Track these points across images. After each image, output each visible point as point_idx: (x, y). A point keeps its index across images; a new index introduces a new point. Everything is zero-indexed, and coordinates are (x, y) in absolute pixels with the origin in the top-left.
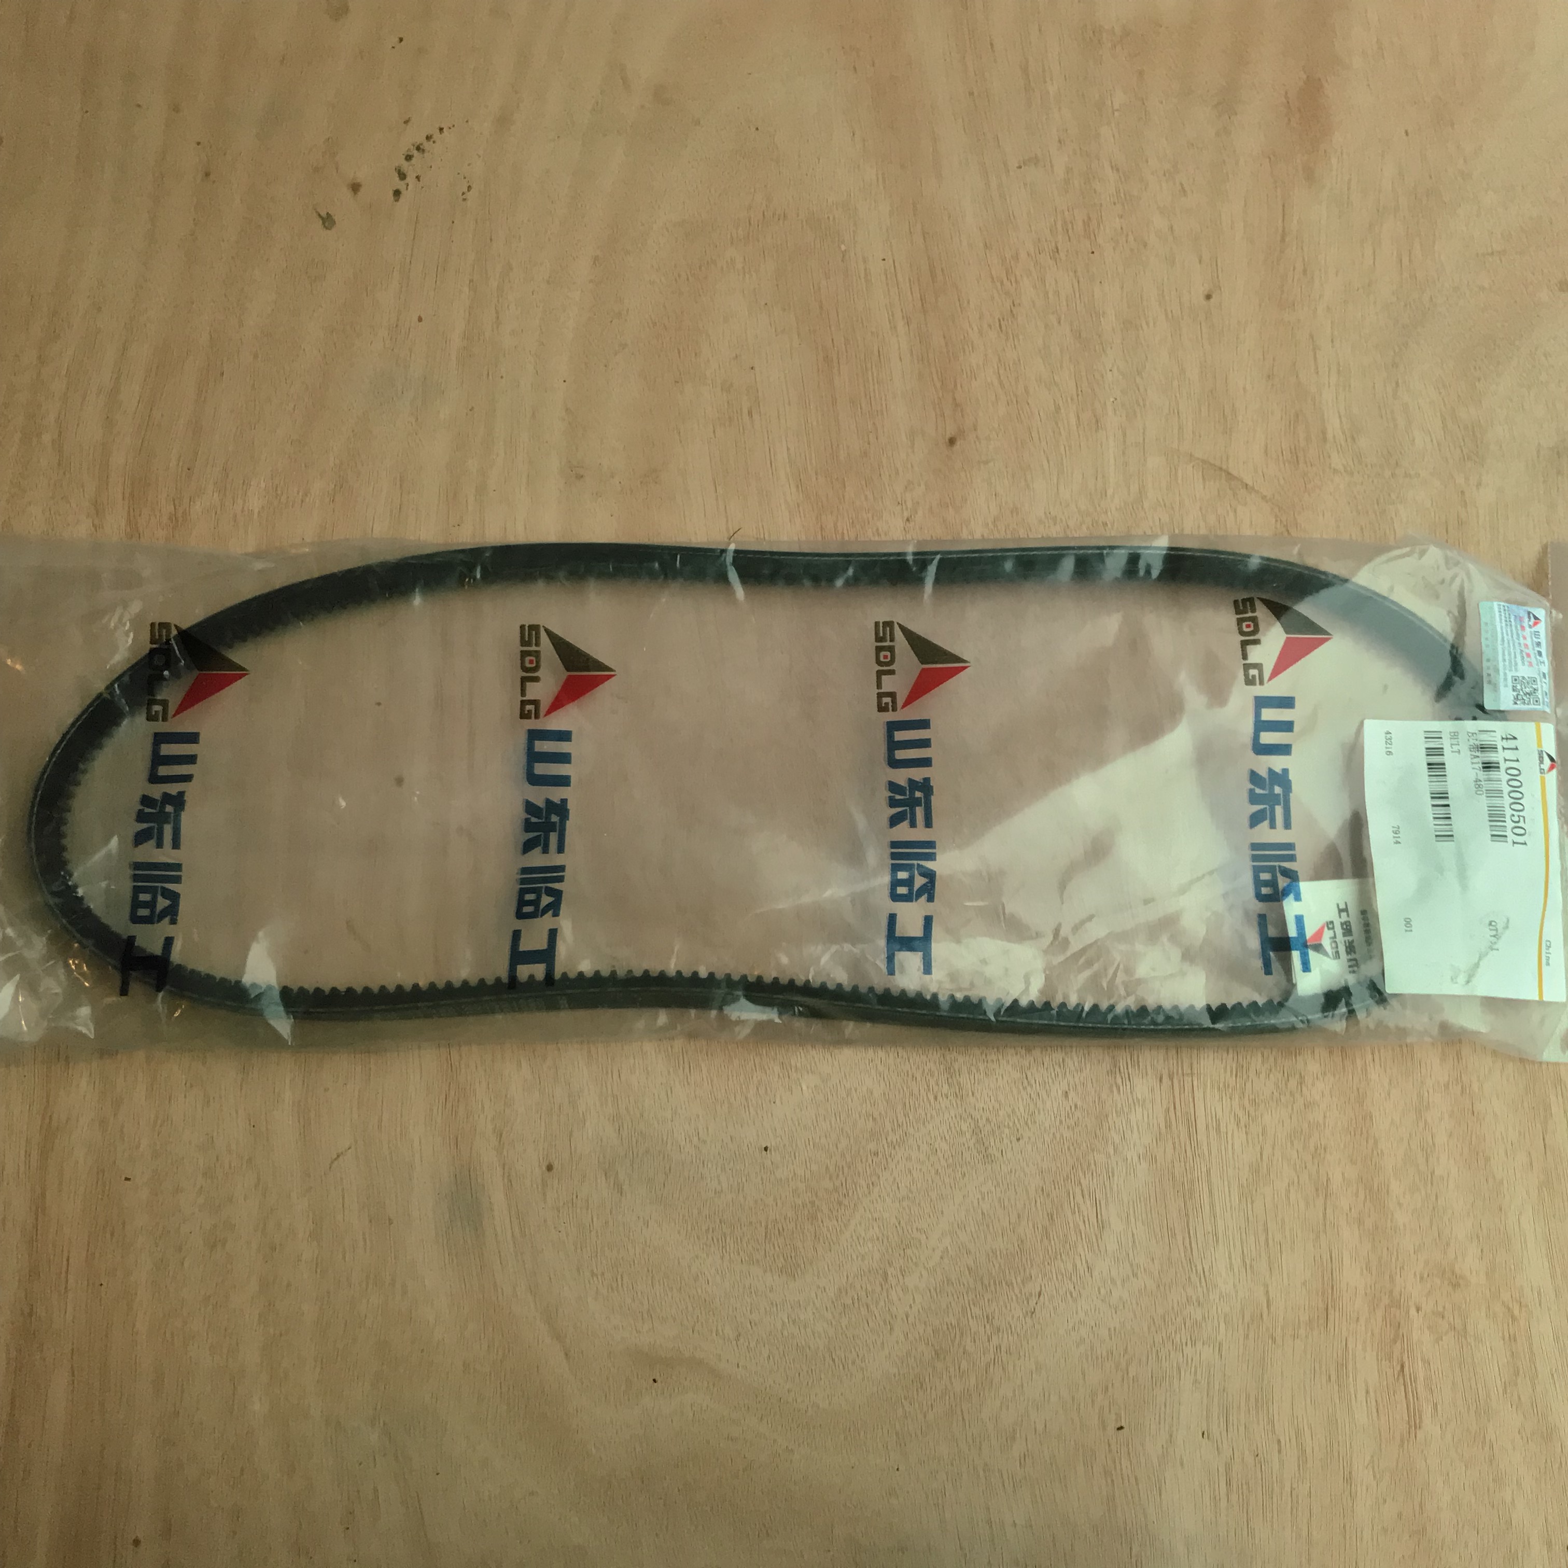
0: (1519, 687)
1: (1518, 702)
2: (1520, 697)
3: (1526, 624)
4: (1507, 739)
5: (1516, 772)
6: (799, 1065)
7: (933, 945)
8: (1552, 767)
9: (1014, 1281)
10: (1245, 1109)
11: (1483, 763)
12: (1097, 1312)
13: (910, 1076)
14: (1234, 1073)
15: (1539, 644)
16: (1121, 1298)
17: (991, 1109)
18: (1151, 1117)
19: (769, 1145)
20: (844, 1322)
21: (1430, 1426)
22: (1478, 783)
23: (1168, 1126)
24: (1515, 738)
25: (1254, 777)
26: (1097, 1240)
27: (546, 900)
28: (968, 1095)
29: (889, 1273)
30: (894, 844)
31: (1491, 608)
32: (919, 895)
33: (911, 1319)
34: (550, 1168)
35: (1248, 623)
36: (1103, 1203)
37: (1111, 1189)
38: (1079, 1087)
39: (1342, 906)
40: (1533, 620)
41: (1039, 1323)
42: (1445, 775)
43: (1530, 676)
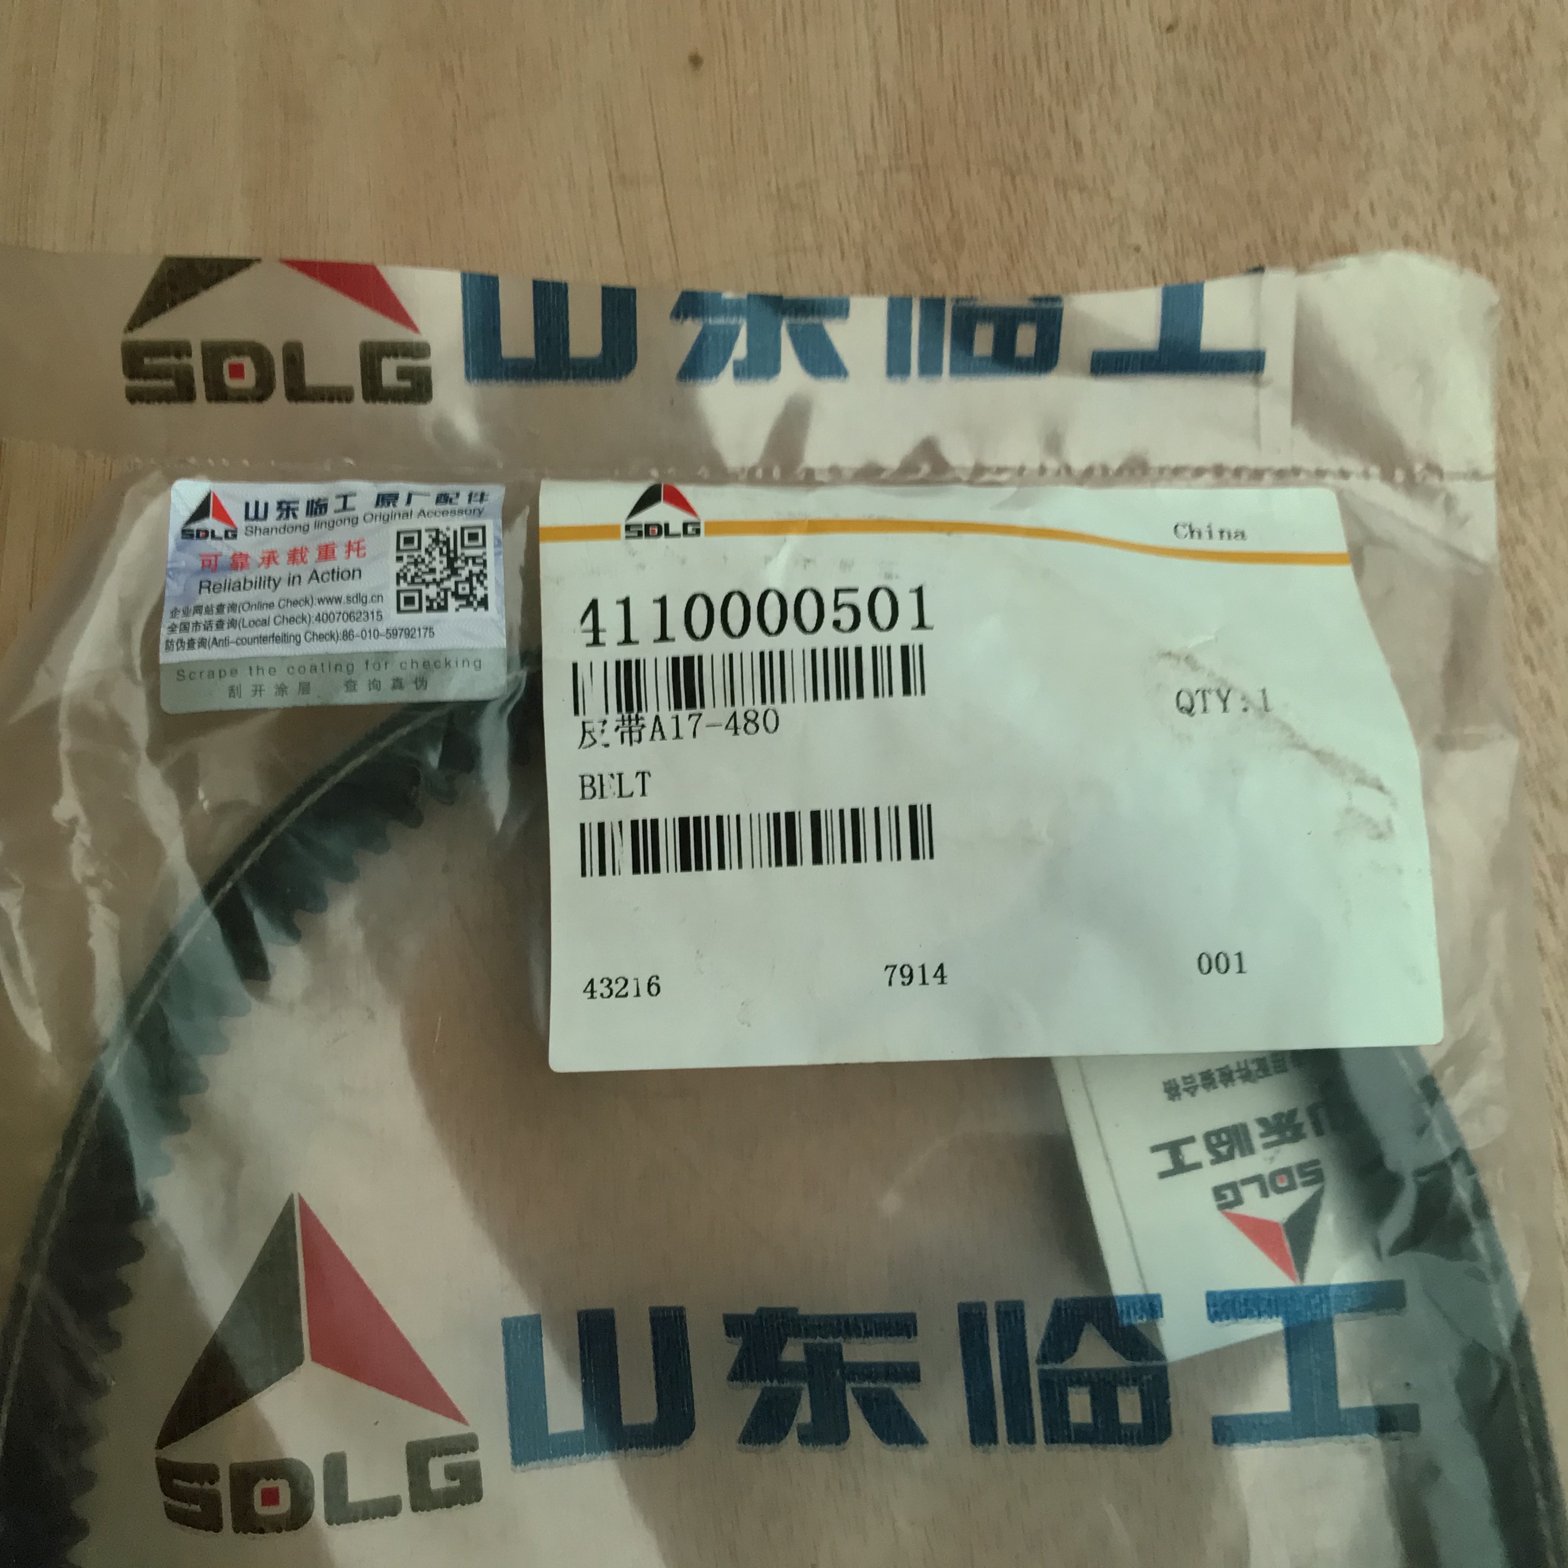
0: (432, 591)
1: (480, 592)
2: (464, 589)
3: (226, 549)
4: (596, 630)
5: (700, 608)
8: (680, 502)
11: (678, 706)
15: (286, 508)
22: (741, 722)
24: (594, 605)
31: (181, 672)
39: (1164, 1161)
42: (720, 819)
43: (393, 554)
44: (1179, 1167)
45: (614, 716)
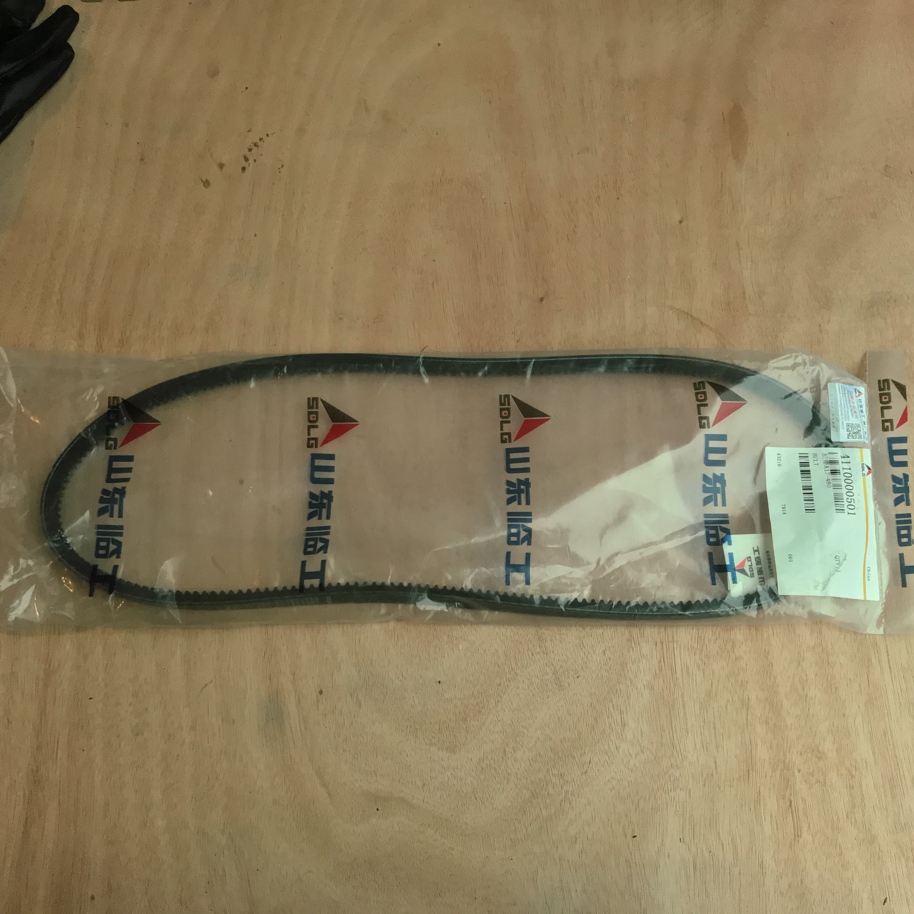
0: (850, 429)
1: (850, 437)
2: (851, 435)
3: (854, 395)
4: (844, 457)
5: (849, 475)
6: (457, 636)
7: (531, 569)
8: (869, 473)
9: (576, 755)
10: (702, 660)
11: (831, 471)
12: (621, 772)
13: (519, 642)
14: (697, 641)
15: (861, 406)
16: (634, 765)
17: (563, 660)
18: (651, 664)
19: (441, 680)
20: (482, 777)
21: (806, 836)
22: (829, 481)
23: (661, 670)
24: (848, 457)
25: (705, 478)
26: (621, 732)
27: (320, 545)
28: (550, 653)
29: (507, 751)
30: (509, 514)
31: (835, 387)
32: (523, 542)
33: (519, 776)
34: (321, 692)
35: (701, 395)
36: (625, 712)
37: (629, 704)
38: (611, 648)
39: (756, 549)
40: (858, 393)
41: (589, 778)
42: (810, 477)
43: (857, 423)
44: (755, 551)
45: (828, 459)
